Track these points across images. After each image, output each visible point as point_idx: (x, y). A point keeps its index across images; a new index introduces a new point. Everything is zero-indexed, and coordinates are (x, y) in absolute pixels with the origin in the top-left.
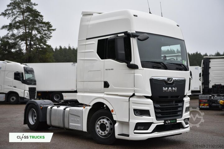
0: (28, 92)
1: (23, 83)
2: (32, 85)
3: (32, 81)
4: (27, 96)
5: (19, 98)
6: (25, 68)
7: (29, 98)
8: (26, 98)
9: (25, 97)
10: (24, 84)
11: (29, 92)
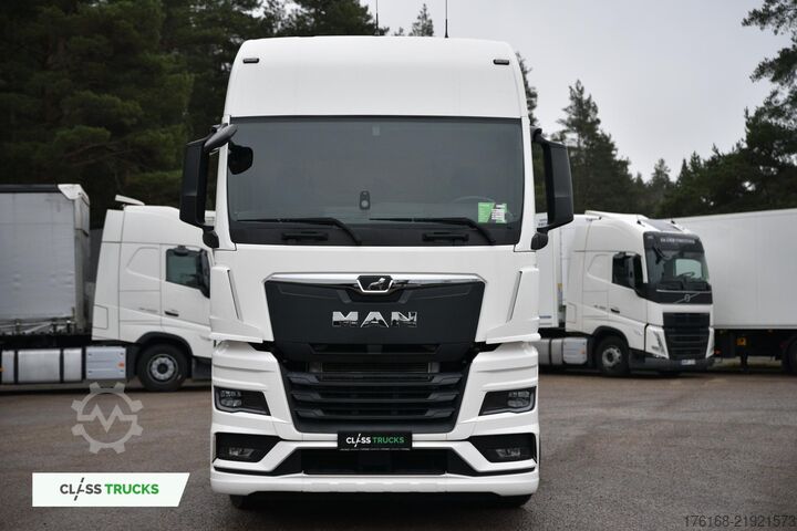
0: (661, 331)
1: (641, 295)
2: (684, 302)
3: (682, 289)
4: (657, 345)
5: (631, 352)
6: (650, 237)
7: (667, 356)
8: (651, 355)
9: (649, 350)
10: (644, 300)
11: (666, 334)
